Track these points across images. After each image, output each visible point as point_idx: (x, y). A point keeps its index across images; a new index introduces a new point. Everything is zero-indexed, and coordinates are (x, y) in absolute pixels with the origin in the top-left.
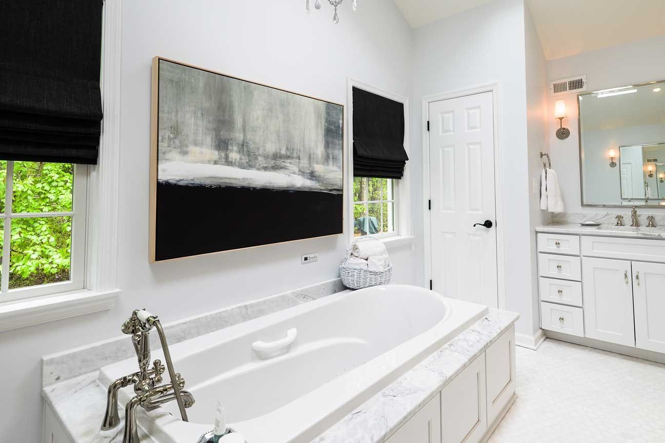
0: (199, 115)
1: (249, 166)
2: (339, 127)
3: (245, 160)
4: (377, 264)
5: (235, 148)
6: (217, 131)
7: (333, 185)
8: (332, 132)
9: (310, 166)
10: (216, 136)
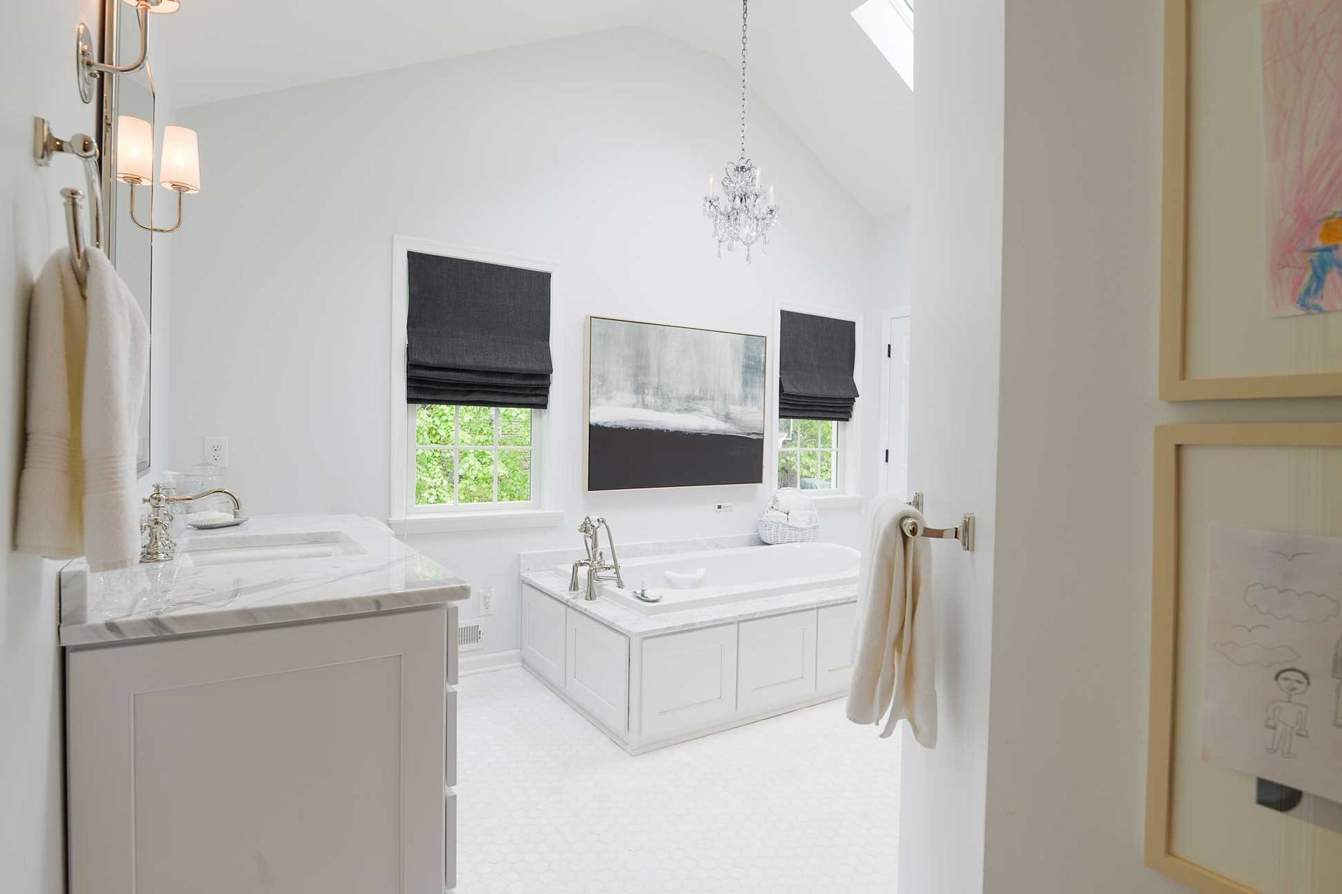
0: (621, 362)
1: (664, 409)
2: (760, 361)
3: (660, 402)
4: (798, 520)
5: (651, 392)
6: (636, 376)
7: (751, 428)
8: (753, 368)
9: (725, 406)
10: (635, 381)
